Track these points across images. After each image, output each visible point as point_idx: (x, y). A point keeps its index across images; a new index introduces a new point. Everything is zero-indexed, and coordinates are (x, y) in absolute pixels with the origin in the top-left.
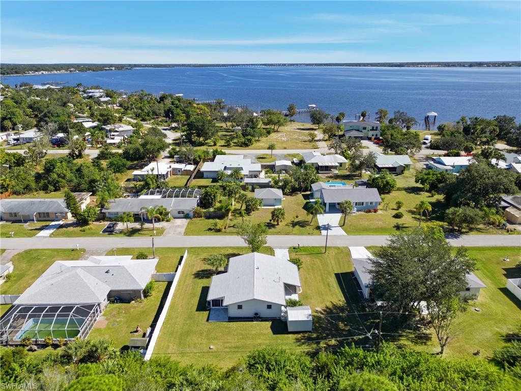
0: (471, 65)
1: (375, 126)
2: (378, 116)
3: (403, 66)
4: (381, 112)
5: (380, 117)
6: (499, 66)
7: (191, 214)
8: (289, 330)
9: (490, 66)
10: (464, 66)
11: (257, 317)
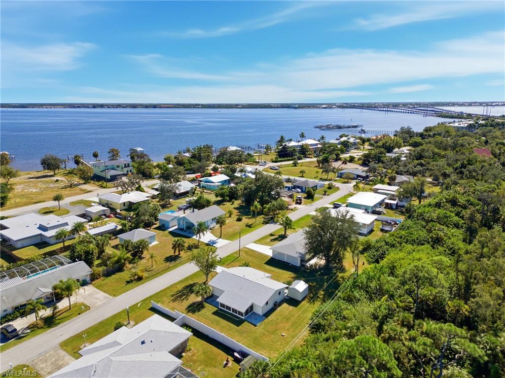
0: (95, 106)
1: (127, 163)
2: (111, 155)
3: (26, 107)
4: (112, 151)
5: (113, 156)
6: (117, 107)
7: (88, 279)
8: (300, 300)
9: (110, 108)
10: (88, 107)
11: (276, 305)
